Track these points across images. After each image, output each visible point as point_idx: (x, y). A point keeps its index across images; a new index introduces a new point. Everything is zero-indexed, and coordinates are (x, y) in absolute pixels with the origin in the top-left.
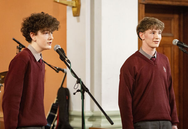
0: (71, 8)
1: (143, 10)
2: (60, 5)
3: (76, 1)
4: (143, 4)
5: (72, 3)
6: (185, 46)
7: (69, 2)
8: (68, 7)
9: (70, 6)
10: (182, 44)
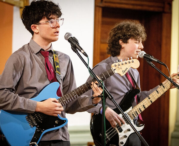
0: (18, 9)
1: (100, 14)
2: (6, 5)
3: (24, 1)
4: (100, 7)
5: (20, 4)
6: (152, 59)
7: (16, 2)
8: (15, 8)
9: (17, 6)
10: (149, 57)
